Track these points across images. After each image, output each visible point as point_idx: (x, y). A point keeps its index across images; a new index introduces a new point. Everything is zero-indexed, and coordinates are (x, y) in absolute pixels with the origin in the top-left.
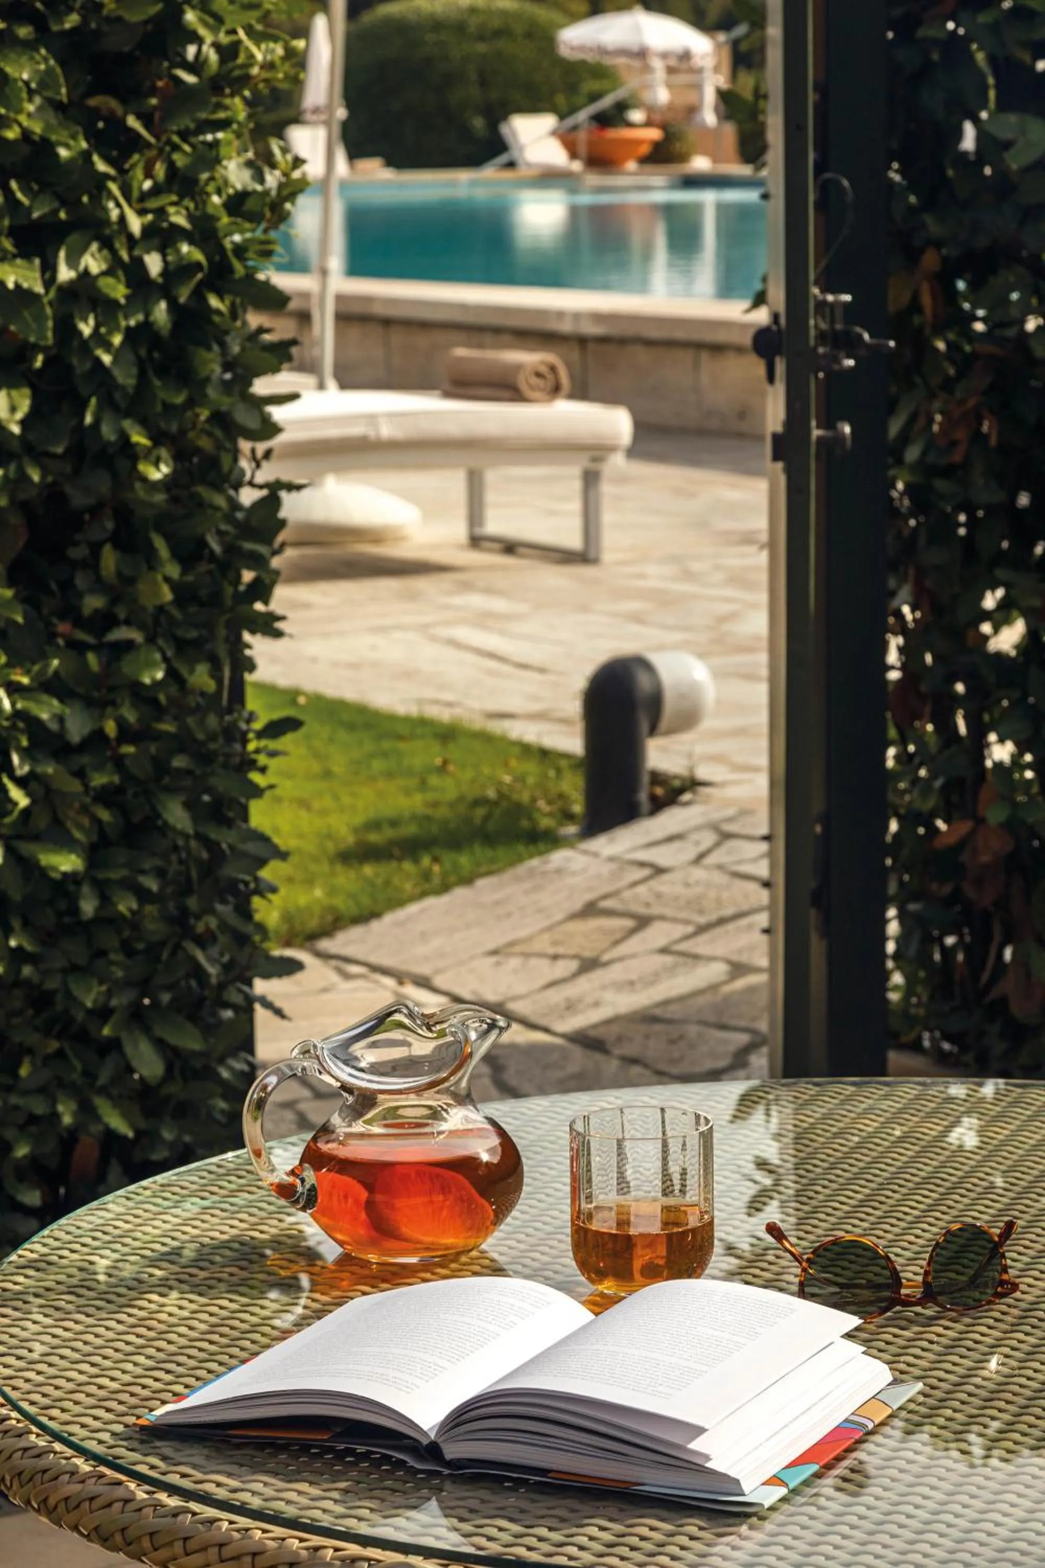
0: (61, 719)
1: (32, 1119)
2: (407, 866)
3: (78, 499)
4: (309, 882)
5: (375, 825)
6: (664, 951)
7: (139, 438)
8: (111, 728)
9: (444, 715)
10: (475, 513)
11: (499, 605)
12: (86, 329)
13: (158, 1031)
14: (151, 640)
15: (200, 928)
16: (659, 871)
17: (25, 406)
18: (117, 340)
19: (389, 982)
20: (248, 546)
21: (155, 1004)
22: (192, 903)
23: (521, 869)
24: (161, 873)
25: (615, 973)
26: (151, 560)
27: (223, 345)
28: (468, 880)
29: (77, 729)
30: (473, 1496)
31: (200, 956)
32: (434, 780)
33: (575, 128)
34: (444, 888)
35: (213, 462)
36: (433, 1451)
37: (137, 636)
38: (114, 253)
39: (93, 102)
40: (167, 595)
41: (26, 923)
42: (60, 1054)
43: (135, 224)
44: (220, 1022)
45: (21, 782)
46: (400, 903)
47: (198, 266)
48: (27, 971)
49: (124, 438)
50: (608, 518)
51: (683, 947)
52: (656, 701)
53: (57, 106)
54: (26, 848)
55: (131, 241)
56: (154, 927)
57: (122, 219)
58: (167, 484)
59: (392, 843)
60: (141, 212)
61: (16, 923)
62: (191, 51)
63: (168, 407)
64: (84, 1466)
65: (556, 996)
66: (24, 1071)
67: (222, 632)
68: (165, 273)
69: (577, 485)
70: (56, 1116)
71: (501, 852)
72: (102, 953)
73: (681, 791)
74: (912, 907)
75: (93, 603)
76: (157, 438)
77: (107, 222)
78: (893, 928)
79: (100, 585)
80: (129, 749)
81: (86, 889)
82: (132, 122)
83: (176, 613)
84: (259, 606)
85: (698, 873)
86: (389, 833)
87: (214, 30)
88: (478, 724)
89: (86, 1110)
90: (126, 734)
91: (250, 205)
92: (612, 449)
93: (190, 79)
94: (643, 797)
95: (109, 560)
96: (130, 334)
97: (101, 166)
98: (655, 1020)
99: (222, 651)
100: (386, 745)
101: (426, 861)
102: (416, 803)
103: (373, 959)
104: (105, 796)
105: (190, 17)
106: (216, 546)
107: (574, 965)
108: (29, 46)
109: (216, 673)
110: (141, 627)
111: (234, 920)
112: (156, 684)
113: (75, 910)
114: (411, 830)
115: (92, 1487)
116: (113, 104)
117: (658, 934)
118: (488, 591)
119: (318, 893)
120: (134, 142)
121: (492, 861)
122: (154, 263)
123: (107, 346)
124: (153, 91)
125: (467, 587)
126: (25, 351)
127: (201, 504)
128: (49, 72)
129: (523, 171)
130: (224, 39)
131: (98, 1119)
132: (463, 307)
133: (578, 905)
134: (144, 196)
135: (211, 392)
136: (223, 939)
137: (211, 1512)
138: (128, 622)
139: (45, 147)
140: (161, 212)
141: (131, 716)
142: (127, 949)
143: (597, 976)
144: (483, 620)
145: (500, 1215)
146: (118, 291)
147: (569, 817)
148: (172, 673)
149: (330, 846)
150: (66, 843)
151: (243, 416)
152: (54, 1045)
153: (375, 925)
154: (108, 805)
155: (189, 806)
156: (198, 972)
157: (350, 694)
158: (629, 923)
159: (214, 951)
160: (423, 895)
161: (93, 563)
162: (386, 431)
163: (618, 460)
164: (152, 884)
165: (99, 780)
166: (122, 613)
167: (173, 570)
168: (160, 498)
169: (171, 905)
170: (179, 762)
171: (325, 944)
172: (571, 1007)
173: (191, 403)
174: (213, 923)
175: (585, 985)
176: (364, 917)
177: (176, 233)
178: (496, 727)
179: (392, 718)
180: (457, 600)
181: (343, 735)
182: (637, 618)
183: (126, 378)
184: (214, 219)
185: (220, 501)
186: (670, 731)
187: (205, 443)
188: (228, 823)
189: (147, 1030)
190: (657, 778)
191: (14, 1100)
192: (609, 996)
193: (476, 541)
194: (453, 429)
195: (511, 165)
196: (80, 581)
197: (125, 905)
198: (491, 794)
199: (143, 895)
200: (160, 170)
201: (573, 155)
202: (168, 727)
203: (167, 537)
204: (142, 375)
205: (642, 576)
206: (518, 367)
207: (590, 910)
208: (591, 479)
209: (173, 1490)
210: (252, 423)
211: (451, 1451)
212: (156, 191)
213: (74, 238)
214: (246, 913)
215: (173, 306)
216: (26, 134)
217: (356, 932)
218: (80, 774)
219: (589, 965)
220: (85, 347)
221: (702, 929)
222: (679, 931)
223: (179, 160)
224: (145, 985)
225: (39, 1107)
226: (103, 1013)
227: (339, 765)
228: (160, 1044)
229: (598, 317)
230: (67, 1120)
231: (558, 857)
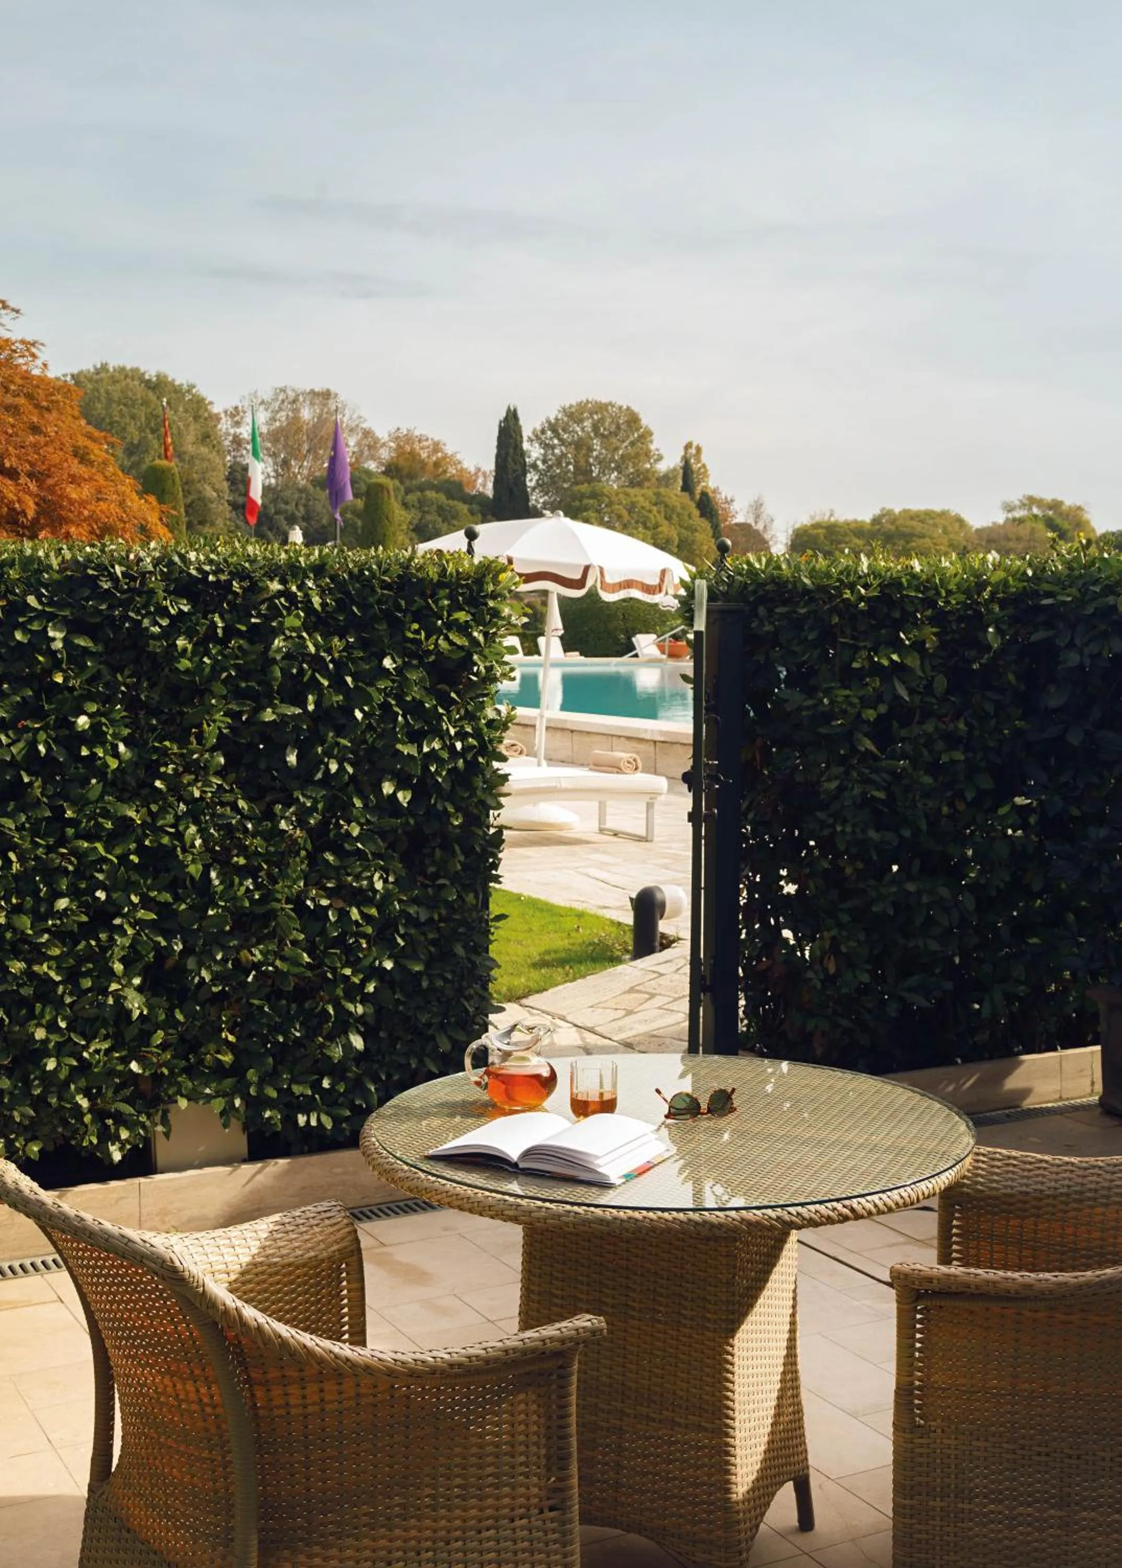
0: (418, 913)
1: (400, 1065)
2: (560, 969)
3: (427, 831)
4: (519, 975)
5: (548, 952)
6: (660, 1008)
7: (451, 809)
8: (436, 917)
9: (579, 907)
10: (602, 818)
11: (608, 859)
12: (433, 769)
13: (450, 1033)
14: (452, 884)
15: (467, 993)
16: (661, 975)
17: (409, 797)
18: (444, 773)
19: (549, 1017)
20: (490, 849)
21: (449, 1023)
22: (465, 984)
23: (605, 973)
24: (453, 972)
25: (639, 1016)
26: (454, 853)
27: (483, 775)
28: (583, 977)
29: (423, 917)
30: (529, 1180)
31: (466, 1004)
32: (573, 934)
33: (664, 640)
34: (574, 979)
35: (479, 818)
36: (515, 1165)
37: (447, 883)
38: (444, 742)
39: (439, 686)
40: (459, 867)
41: (401, 991)
42: (412, 1040)
43: (452, 731)
44: (473, 1030)
45: (402, 937)
46: (556, 985)
47: (475, 747)
48: (401, 1008)
49: (445, 809)
50: (658, 820)
51: (670, 1006)
52: (663, 906)
53: (425, 688)
54: (403, 961)
55: (451, 738)
56: (449, 992)
57: (448, 729)
58: (459, 826)
59: (554, 960)
60: (454, 727)
61: (398, 990)
62: (475, 669)
63: (462, 798)
64: (406, 1167)
65: (615, 1025)
66: (398, 1046)
67: (479, 881)
68: (463, 748)
69: (644, 807)
70: (410, 1064)
71: (598, 965)
72: (429, 1002)
73: (673, 942)
74: (749, 993)
75: (432, 869)
76: (458, 809)
77: (442, 730)
78: (742, 1002)
79: (434, 863)
80: (442, 925)
81: (424, 977)
82: (453, 695)
83: (463, 874)
84: (494, 872)
85: (676, 976)
86: (553, 956)
87: (483, 662)
88: (593, 911)
89: (421, 1062)
90: (441, 919)
91: (495, 724)
92: (660, 794)
93: (475, 678)
94: (657, 944)
95: (438, 853)
96: (449, 771)
97: (441, 711)
98: (654, 1036)
99: (479, 888)
100: (555, 919)
101: (567, 968)
102: (565, 943)
103: (543, 1008)
104: (433, 942)
105: (475, 657)
106: (478, 849)
107: (624, 1012)
108: (417, 667)
109: (476, 897)
110: (449, 879)
111: (481, 992)
112: (454, 901)
113: (420, 985)
114: (563, 955)
115: (408, 1174)
116: (447, 688)
117: (658, 1001)
118: (605, 852)
119: (523, 980)
120: (454, 702)
121: (594, 969)
122: (459, 745)
123: (440, 775)
124: (461, 683)
125: (597, 851)
126: (410, 777)
127: (474, 834)
128: (423, 677)
129: (641, 658)
130: (488, 664)
131: (425, 1065)
132: (606, 726)
133: (627, 988)
134: (456, 721)
135: (479, 793)
136: (476, 998)
137: (444, 1182)
138: (444, 877)
139: (421, 703)
140: (462, 727)
141: (444, 912)
142: (439, 1000)
143: (632, 1018)
144: (602, 865)
145: (549, 1094)
146: (445, 755)
147: (627, 951)
148: (459, 897)
149: (529, 961)
150: (417, 959)
151: (490, 802)
152: (410, 1037)
153: (545, 993)
154: (434, 945)
155: (464, 947)
156: (466, 1011)
157: (542, 897)
158: (647, 996)
159: (472, 1002)
160: (566, 982)
161: (432, 855)
162: (564, 785)
163: (662, 798)
164: (449, 976)
165: (431, 936)
166: (442, 874)
167: (462, 858)
168: (458, 831)
169: (456, 984)
170: (461, 930)
171: (524, 1001)
172: (620, 1030)
173: (470, 797)
174: (472, 992)
175: (627, 1020)
176: (539, 991)
177: (467, 734)
178: (601, 912)
179: (558, 907)
180: (592, 856)
181: (538, 914)
182: (666, 867)
183: (447, 786)
184: (481, 729)
185: (481, 833)
186: (668, 918)
187: (475, 811)
188: (479, 954)
189: (446, 1033)
190: (663, 936)
191: (394, 1057)
192: (636, 1026)
193: (601, 831)
194: (593, 785)
195: (636, 656)
196: (427, 861)
197: (439, 983)
198: (596, 940)
199: (446, 980)
200: (462, 712)
201: (663, 652)
202: (457, 917)
203: (459, 845)
204: (453, 786)
205: (670, 848)
206: (621, 759)
207: (632, 990)
208: (650, 806)
209: (433, 1175)
210: (494, 804)
211: (521, 1165)
212: (460, 719)
213: (429, 736)
214: (486, 989)
215: (465, 761)
216: (414, 698)
217: (537, 996)
218: (424, 934)
219: (629, 1013)
220: (432, 775)
221: (676, 1000)
222: (666, 1000)
223: (470, 708)
224: (445, 1015)
225: (403, 1061)
226: (429, 1025)
227: (535, 926)
228: (450, 1038)
229: (661, 733)
230: (414, 1066)
231: (620, 968)
